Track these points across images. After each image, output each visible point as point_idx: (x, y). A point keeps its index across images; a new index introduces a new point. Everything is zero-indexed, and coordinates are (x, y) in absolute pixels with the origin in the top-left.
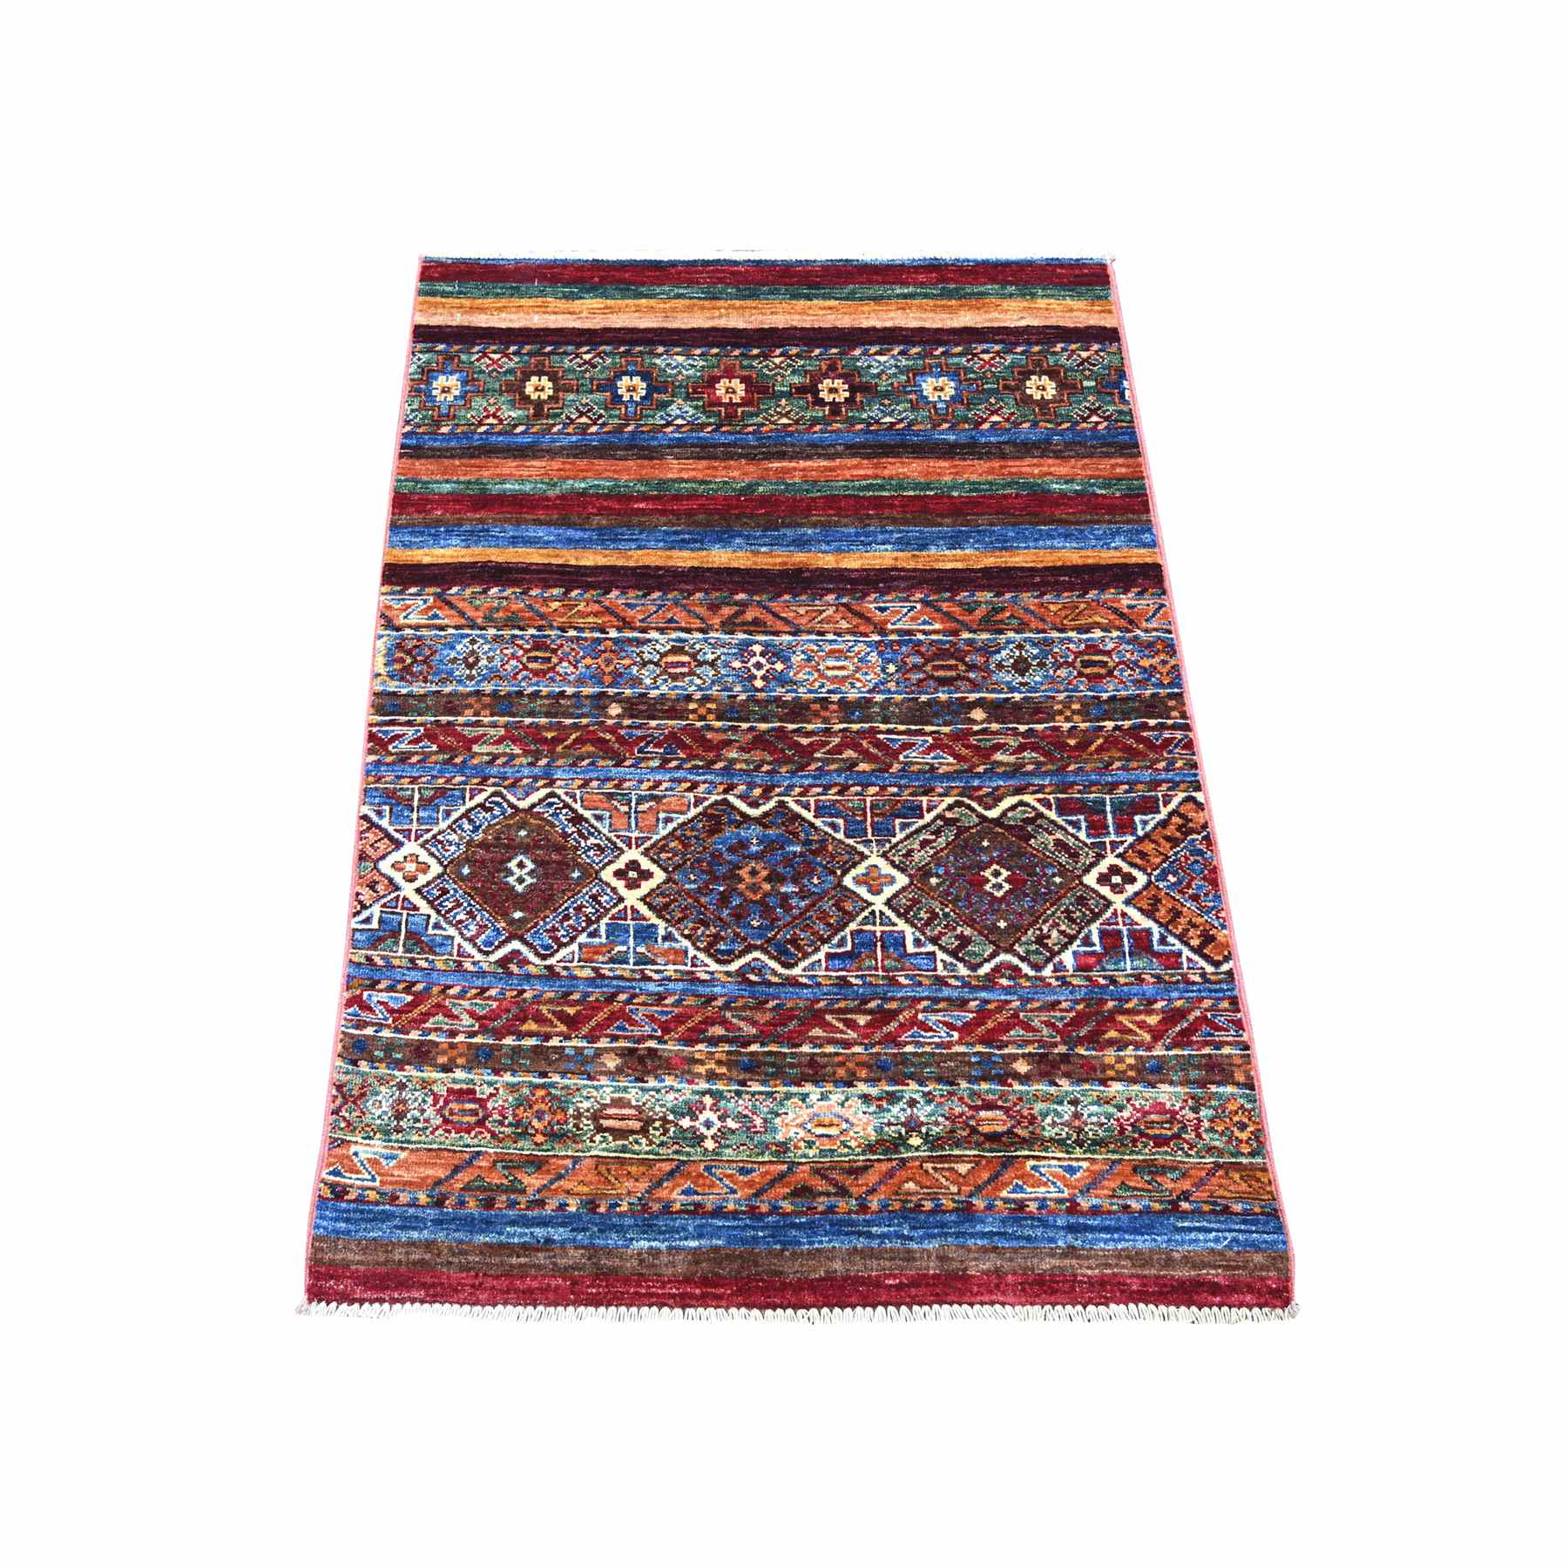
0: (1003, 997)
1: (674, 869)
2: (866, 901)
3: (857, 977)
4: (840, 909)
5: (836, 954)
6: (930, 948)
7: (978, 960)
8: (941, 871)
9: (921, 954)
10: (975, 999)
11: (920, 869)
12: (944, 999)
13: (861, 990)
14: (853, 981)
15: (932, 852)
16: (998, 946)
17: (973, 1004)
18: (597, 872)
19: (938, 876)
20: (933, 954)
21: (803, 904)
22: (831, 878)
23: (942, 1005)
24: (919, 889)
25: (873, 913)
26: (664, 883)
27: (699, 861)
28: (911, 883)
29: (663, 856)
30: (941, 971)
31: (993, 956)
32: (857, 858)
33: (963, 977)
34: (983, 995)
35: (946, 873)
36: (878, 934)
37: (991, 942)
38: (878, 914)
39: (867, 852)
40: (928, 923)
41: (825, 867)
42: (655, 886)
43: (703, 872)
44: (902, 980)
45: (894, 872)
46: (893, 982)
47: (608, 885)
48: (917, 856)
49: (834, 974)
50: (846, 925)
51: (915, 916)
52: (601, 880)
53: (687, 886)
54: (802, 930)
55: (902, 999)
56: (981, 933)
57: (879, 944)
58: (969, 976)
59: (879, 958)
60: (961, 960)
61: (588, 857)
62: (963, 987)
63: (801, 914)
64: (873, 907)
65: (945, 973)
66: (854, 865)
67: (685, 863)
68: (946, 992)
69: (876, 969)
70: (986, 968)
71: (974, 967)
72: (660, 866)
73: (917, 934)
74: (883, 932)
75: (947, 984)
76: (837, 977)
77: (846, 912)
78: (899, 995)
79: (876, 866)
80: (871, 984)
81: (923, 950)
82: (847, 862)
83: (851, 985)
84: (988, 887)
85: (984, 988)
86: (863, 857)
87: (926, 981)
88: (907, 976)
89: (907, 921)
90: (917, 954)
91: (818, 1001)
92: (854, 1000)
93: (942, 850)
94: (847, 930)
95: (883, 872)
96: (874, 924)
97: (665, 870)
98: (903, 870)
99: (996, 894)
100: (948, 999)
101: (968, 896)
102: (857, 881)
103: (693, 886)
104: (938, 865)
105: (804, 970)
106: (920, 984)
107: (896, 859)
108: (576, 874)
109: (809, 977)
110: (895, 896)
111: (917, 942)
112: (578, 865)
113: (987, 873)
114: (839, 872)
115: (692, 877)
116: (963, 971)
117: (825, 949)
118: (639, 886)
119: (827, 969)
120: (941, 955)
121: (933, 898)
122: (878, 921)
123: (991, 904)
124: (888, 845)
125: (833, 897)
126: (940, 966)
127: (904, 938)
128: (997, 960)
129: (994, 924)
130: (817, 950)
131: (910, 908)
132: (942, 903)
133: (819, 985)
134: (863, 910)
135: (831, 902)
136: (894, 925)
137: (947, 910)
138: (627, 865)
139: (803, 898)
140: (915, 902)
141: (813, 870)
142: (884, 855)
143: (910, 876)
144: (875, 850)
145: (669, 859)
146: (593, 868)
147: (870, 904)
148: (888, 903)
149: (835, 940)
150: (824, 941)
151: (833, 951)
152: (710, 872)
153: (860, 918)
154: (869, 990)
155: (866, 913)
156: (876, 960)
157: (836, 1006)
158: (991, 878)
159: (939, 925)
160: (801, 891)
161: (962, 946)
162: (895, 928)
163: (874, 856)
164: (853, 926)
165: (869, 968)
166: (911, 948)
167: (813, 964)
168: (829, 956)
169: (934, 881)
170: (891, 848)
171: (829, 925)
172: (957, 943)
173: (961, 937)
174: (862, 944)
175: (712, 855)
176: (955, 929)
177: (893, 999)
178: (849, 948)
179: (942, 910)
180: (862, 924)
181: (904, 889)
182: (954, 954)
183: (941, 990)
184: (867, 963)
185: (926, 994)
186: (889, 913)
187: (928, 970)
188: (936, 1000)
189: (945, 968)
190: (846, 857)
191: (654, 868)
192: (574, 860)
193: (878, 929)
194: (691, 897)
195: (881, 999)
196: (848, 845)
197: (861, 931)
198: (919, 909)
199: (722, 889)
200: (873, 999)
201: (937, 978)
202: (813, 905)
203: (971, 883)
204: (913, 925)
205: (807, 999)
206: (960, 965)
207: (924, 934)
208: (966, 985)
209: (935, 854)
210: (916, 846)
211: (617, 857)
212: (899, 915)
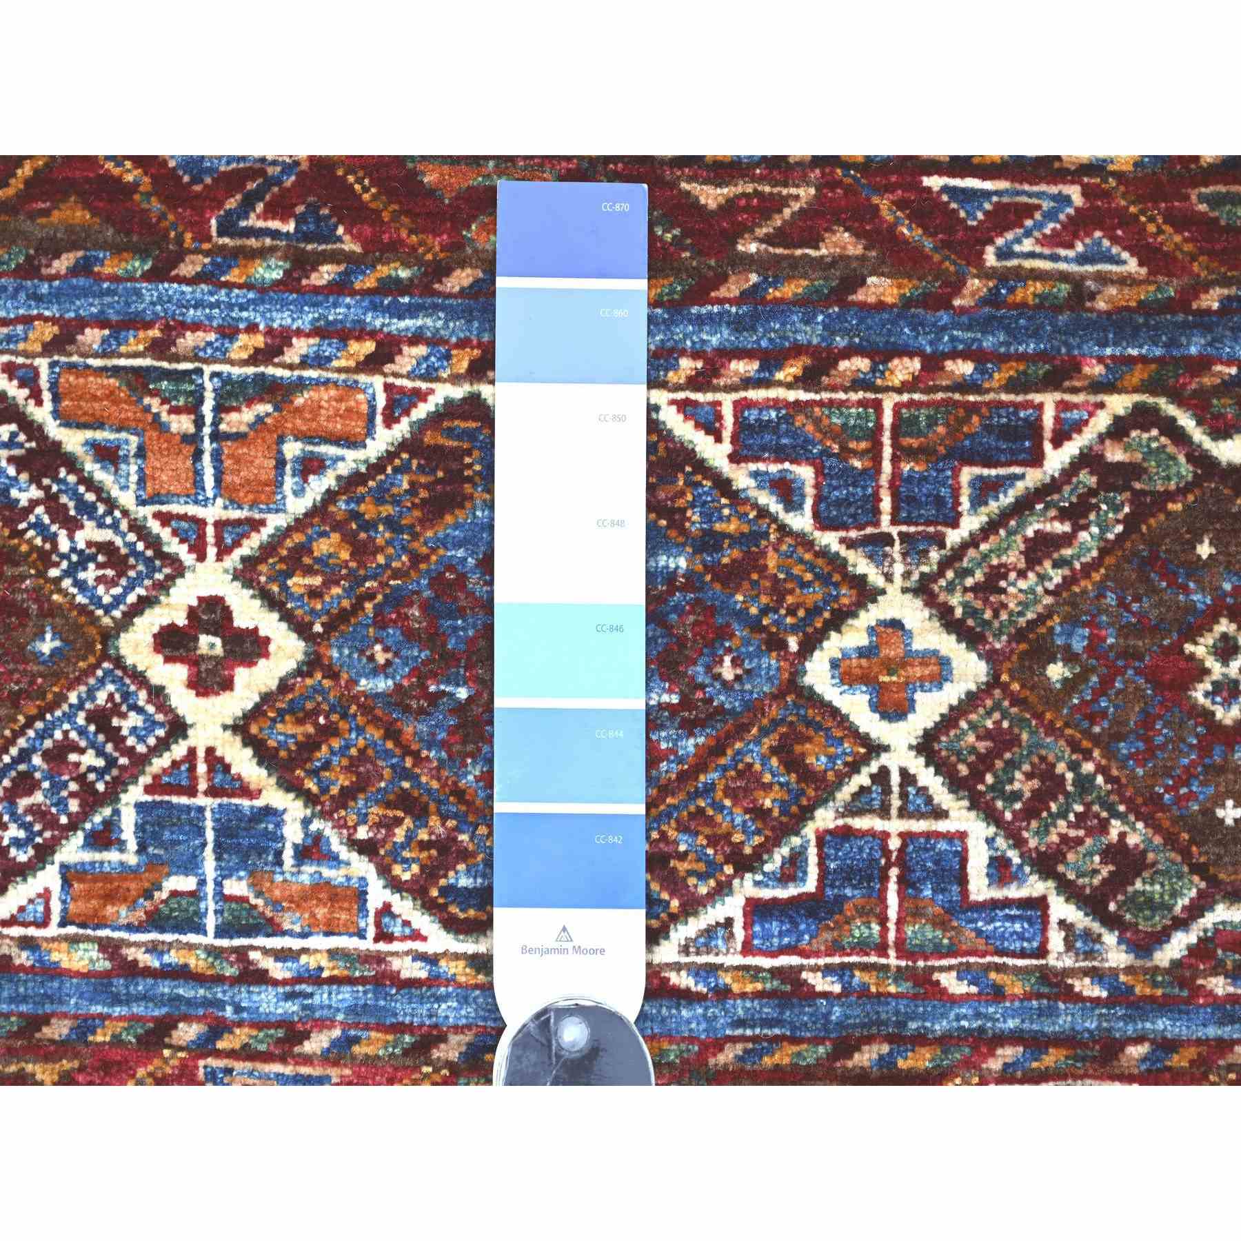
0: (1212, 1031)
1: (329, 627)
2: (865, 740)
3: (828, 970)
4: (793, 763)
5: (775, 901)
6: (1035, 886)
7: (1159, 921)
8: (1078, 645)
9: (1007, 903)
10: (1139, 1040)
11: (1020, 635)
12: (1057, 1041)
13: (837, 1012)
14: (820, 983)
15: (1057, 576)
16: (1213, 881)
17: (1136, 1051)
18: (109, 636)
19: (1070, 657)
20: (1040, 903)
21: (689, 745)
22: (771, 662)
23: (1052, 1058)
24: (1016, 701)
25: (882, 776)
26: (299, 672)
27: (397, 600)
28: (994, 682)
29: (298, 583)
30: (1058, 956)
31: (1197, 909)
32: (846, 596)
33: (1114, 972)
34: (1162, 1024)
35: (1094, 645)
36: (894, 844)
37: (1197, 869)
38: (895, 779)
39: (875, 578)
40: (1033, 810)
41: (755, 626)
42: (273, 684)
43: (410, 635)
44: (951, 983)
45: (948, 645)
46: (926, 986)
47: (140, 678)
48: (1016, 588)
49: (766, 963)
50: (806, 814)
51: (997, 788)
52: (118, 661)
53: (364, 684)
54: (682, 828)
55: (945, 1041)
56: (1171, 841)
57: (894, 872)
58: (1129, 970)
59: (893, 913)
60: (1111, 922)
61: (81, 585)
62: (1110, 1002)
63: (682, 776)
64: (885, 759)
65: (1068, 962)
66: (838, 621)
67: (357, 607)
68: (1065, 1019)
69: (882, 950)
70: (1177, 946)
71: (1142, 945)
72: (287, 617)
73: (1001, 842)
74: (906, 836)
75: (1072, 996)
76: (775, 972)
77: (807, 775)
78: (940, 1027)
79: (896, 624)
80: (864, 992)
81: (1013, 892)
82: (815, 611)
83: (812, 994)
84: (1199, 694)
85: (1164, 1005)
86: (866, 594)
87: (1017, 988)
88: (963, 972)
89: (978, 804)
90: (994, 904)
91: (718, 1045)
92: (816, 1041)
93: (1088, 569)
94: (809, 831)
95: (918, 645)
96: (884, 812)
97: (301, 629)
98: (971, 637)
99: (1220, 713)
100: (1068, 1040)
101: (1147, 721)
102: (845, 673)
103: (382, 684)
104: (1072, 621)
105: (685, 950)
106: (998, 994)
107: (955, 600)
108: (47, 645)
109: (701, 972)
110: (949, 720)
111: (1000, 870)
112: (50, 612)
113: (1200, 649)
114: (793, 644)
115: (381, 658)
116: (1116, 956)
117: (747, 887)
118: (228, 685)
119: (747, 949)
120: (1061, 909)
121: (1051, 730)
122: (896, 802)
123: (1204, 749)
124: (934, 555)
125: (775, 723)
126: (1056, 940)
127: (963, 858)
128: (1209, 920)
129: (1208, 813)
130: (723, 889)
131: (983, 763)
132: (1074, 746)
133: (723, 994)
134: (854, 767)
135: (767, 742)
136: (940, 814)
137: (1088, 767)
138: (192, 613)
139: (689, 727)
140: (1002, 741)
141: (724, 633)
142: (923, 589)
143: (990, 657)
144: (899, 569)
145: (314, 593)
146: (94, 620)
147: (876, 749)
148: (926, 746)
149: (774, 864)
150: (746, 864)
151: (766, 894)
152: (433, 638)
153: (845, 794)
154: (857, 1014)
155: (862, 779)
156: (883, 921)
157: (767, 1061)
158: (1210, 662)
159: (1063, 815)
160: (686, 703)
161: (1116, 883)
162: (942, 826)
163: (893, 590)
164: (825, 818)
165: (862, 947)
166: (980, 888)
167: (709, 932)
168: (756, 910)
169: (1056, 672)
170: (944, 565)
171: (760, 814)
172: (1105, 872)
173: (1117, 853)
174: (848, 875)
175: (437, 581)
176: (1104, 827)
177: (920, 1039)
178: (811, 885)
179: (1074, 766)
180: (851, 810)
181: (972, 700)
182: (1093, 903)
183: (1052, 1013)
184: (858, 930)
185: (1011, 1024)
186: (928, 778)
187: (1023, 954)
188: (1035, 1043)
189: (1069, 945)
190: (815, 594)
191: (270, 624)
192: (38, 595)
193: (895, 826)
194: (375, 721)
195: (890, 1039)
196: (824, 553)
197: (846, 833)
198: (1012, 765)
199: (462, 693)
200: (869, 1040)
201: (1046, 975)
202: (717, 749)
203: (1152, 676)
204: (992, 816)
205: (692, 1039)
206: (1110, 939)
207: (1019, 843)
208: (1120, 996)
209: (1068, 582)
210: (1013, 557)
211: (164, 586)
212: (955, 785)
